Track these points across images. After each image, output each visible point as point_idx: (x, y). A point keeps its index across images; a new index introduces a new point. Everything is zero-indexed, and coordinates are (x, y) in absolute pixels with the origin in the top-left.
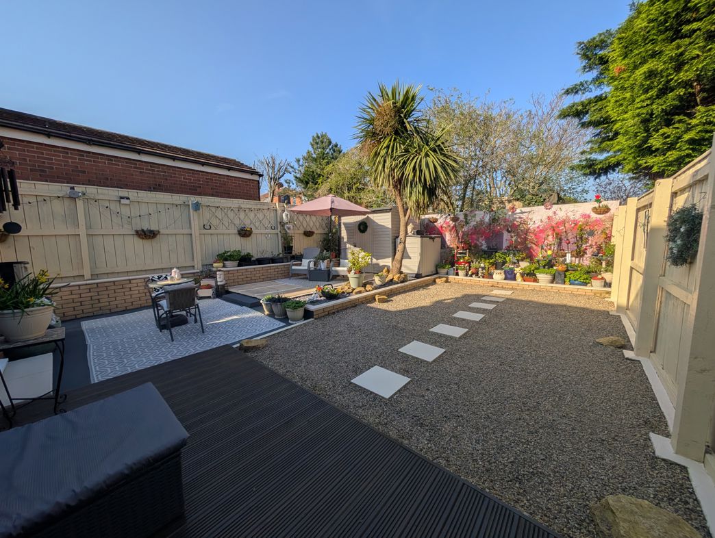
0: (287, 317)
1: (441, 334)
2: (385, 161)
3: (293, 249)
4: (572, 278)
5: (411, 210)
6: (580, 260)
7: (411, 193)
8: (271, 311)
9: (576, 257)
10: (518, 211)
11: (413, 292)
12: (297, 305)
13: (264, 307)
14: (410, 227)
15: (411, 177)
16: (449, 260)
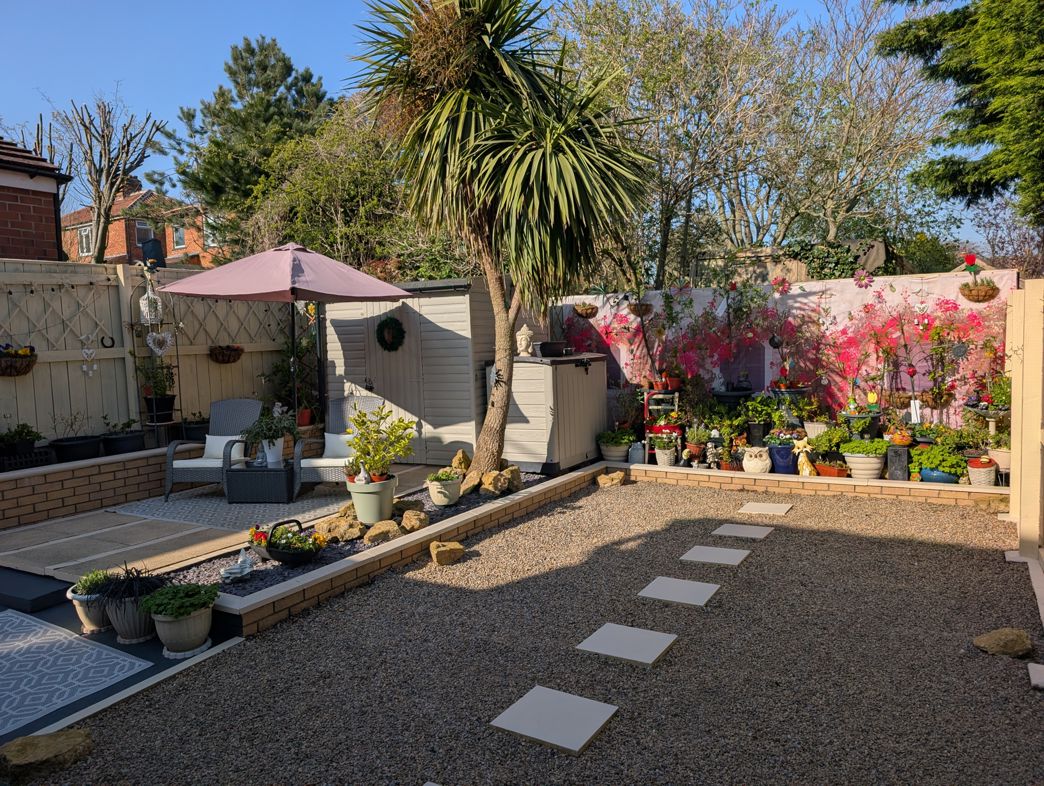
0: (156, 638)
1: (607, 657)
2: (444, 161)
3: (177, 405)
4: (926, 465)
5: (522, 292)
6: (941, 413)
7: (519, 250)
8: (102, 621)
9: (933, 408)
10: (795, 290)
11: (536, 521)
12: (187, 601)
13: (80, 610)
14: (523, 336)
15: (516, 205)
16: (630, 421)
